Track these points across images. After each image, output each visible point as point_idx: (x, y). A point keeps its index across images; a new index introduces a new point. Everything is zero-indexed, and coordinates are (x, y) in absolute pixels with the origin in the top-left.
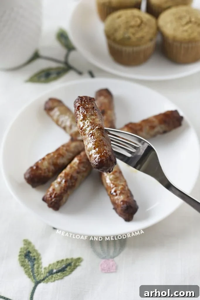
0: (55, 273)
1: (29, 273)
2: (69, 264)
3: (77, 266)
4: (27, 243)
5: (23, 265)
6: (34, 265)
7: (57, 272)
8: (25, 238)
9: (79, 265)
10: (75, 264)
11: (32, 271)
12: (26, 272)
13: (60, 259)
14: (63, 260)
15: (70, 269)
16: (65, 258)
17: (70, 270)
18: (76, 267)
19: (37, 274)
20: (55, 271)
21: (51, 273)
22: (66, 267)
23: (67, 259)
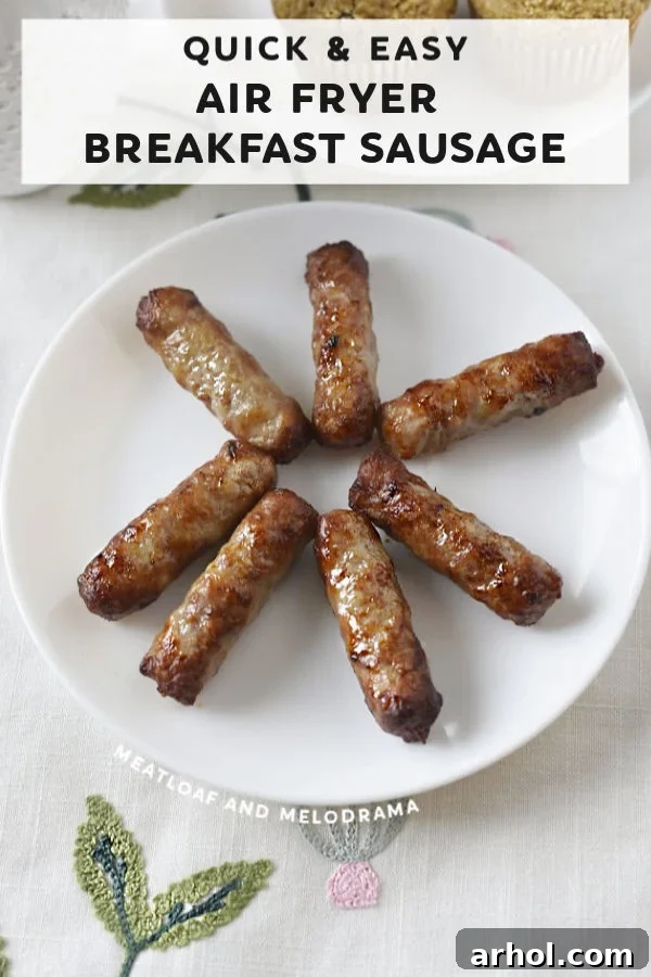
0: (188, 917)
1: (109, 914)
2: (234, 885)
3: (255, 890)
4: (99, 808)
5: (89, 888)
6: (122, 886)
7: (194, 914)
8: (94, 792)
9: (263, 886)
10: (249, 883)
11: (120, 907)
12: (101, 911)
13: (204, 867)
14: (212, 870)
15: (233, 900)
16: (218, 864)
17: (234, 905)
18: (252, 891)
19: (134, 917)
20: (188, 908)
21: (176, 915)
22: (223, 894)
23: (225, 867)
